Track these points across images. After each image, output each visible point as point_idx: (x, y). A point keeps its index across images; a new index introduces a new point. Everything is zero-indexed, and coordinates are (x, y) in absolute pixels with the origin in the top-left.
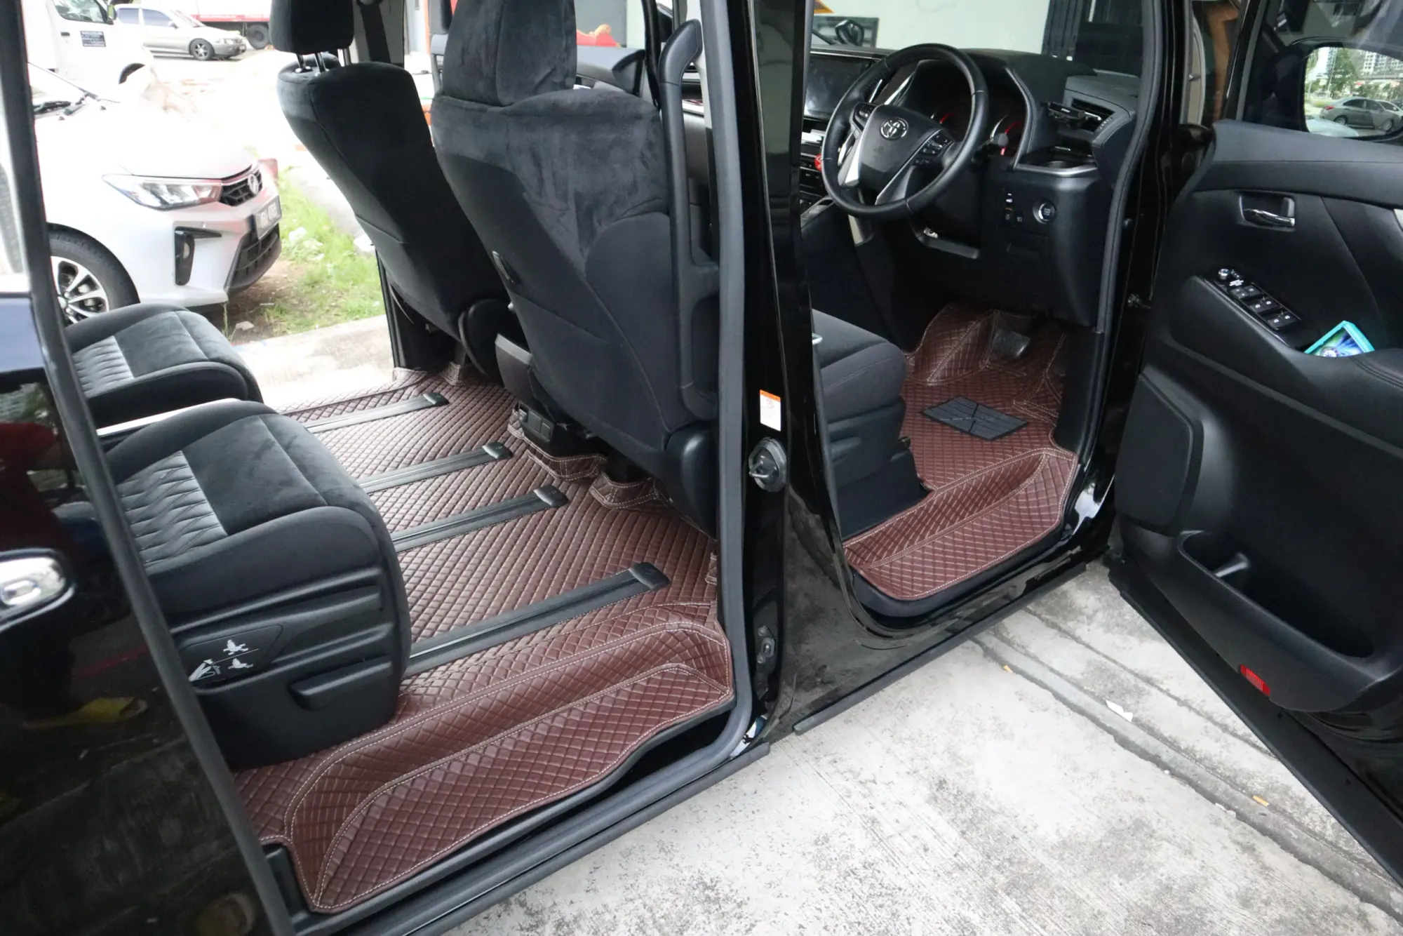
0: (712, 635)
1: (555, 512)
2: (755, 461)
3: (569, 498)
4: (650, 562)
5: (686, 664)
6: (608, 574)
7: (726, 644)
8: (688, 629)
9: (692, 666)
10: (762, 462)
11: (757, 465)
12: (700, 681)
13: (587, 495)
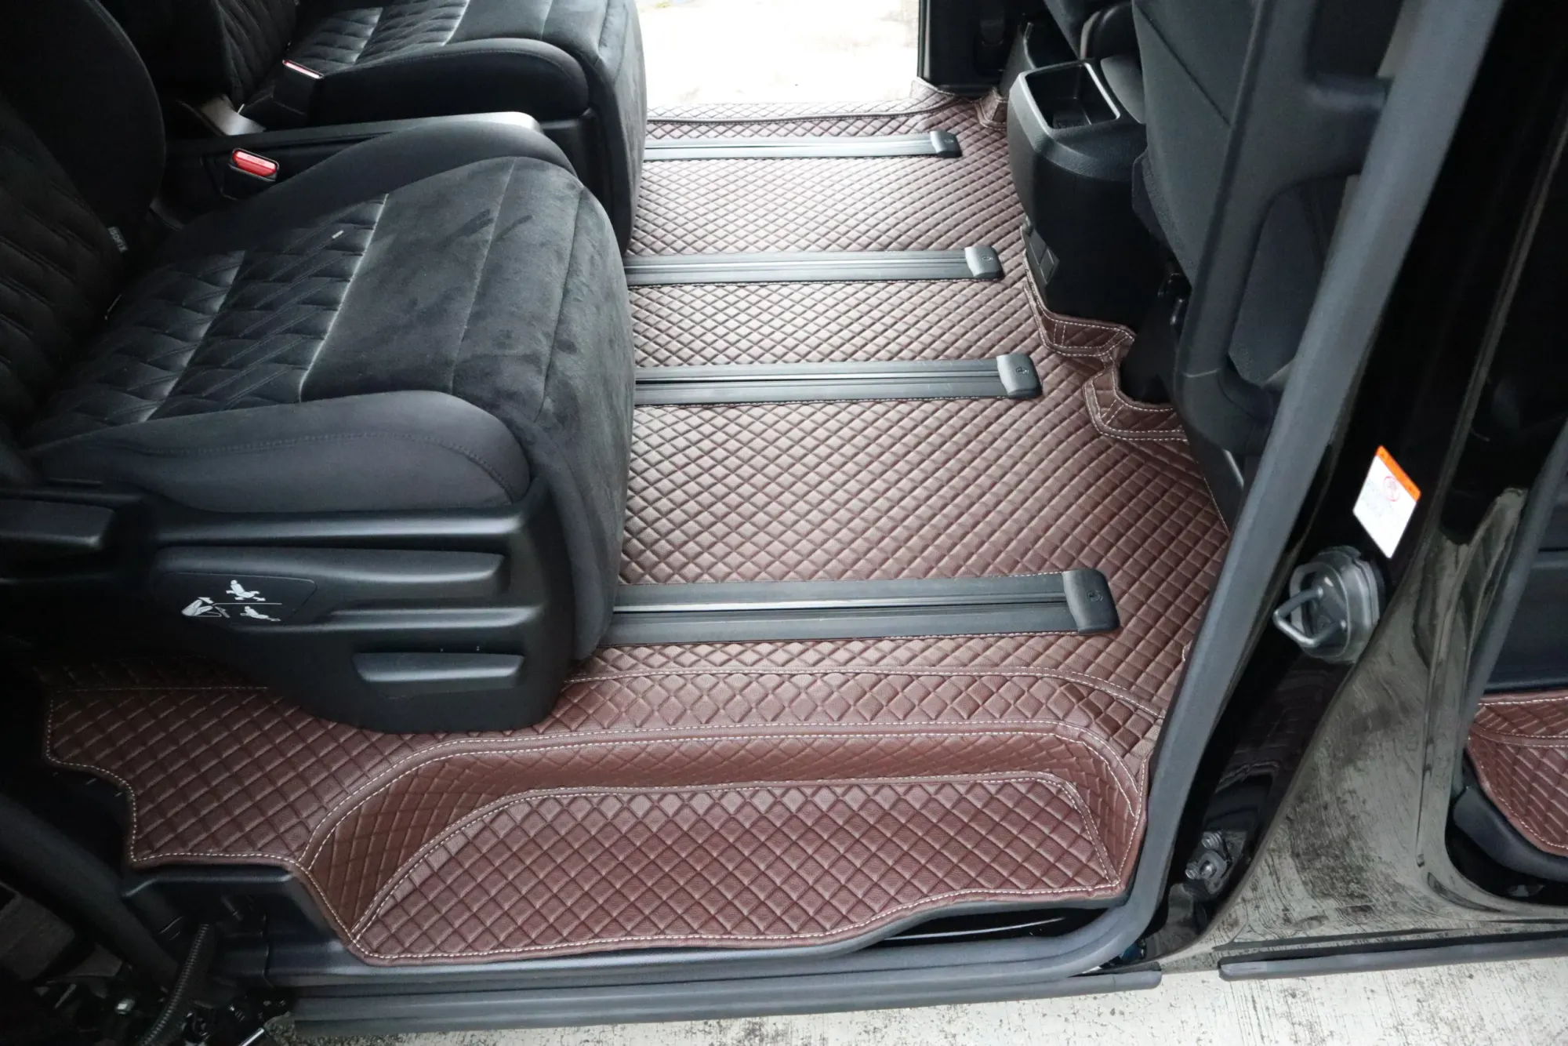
0: (1127, 784)
1: (1010, 408)
2: (1307, 583)
3: (1046, 389)
4: (1107, 575)
5: (1077, 788)
6: (1026, 569)
7: (1139, 816)
8: (1095, 749)
9: (1083, 797)
10: (1320, 592)
11: (1308, 595)
12: (1083, 830)
13: (1077, 394)
